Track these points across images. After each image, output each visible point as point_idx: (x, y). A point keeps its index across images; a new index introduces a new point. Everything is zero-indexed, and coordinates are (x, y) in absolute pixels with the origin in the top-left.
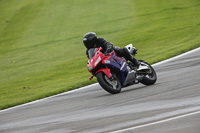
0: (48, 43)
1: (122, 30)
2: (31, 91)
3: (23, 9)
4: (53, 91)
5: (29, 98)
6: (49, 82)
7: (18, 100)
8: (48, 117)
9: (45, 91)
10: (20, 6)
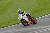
0: (15, 11)
1: (33, 8)
2: (10, 23)
3: (8, 3)
4: (16, 23)
5: (10, 25)
6: (15, 21)
7: (7, 25)
8: (15, 30)
9: (14, 23)
10: (8, 2)
